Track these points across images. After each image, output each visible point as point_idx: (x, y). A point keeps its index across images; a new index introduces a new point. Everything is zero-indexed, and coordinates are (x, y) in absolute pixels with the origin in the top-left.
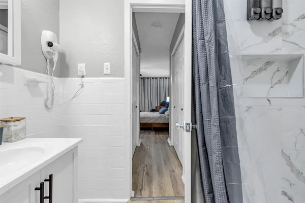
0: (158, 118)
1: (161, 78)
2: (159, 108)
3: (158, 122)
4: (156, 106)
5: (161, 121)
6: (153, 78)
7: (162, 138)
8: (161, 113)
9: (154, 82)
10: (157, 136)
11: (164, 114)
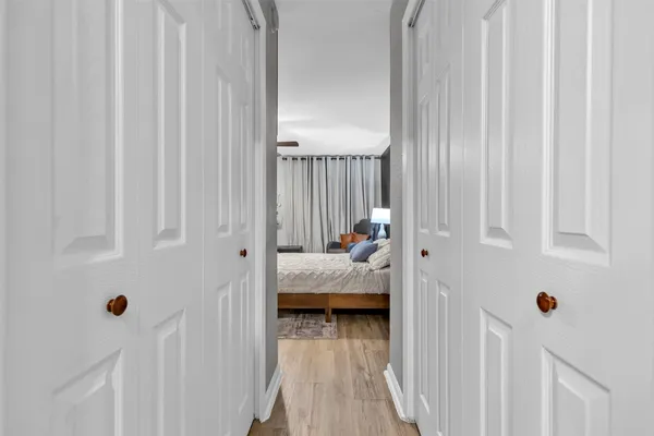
0: (347, 279)
1: (354, 158)
2: (350, 238)
3: (346, 290)
4: (343, 232)
5: (358, 288)
6: (334, 158)
7: (360, 354)
8: (356, 260)
9: (336, 169)
10: (345, 342)
11: (365, 260)
